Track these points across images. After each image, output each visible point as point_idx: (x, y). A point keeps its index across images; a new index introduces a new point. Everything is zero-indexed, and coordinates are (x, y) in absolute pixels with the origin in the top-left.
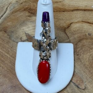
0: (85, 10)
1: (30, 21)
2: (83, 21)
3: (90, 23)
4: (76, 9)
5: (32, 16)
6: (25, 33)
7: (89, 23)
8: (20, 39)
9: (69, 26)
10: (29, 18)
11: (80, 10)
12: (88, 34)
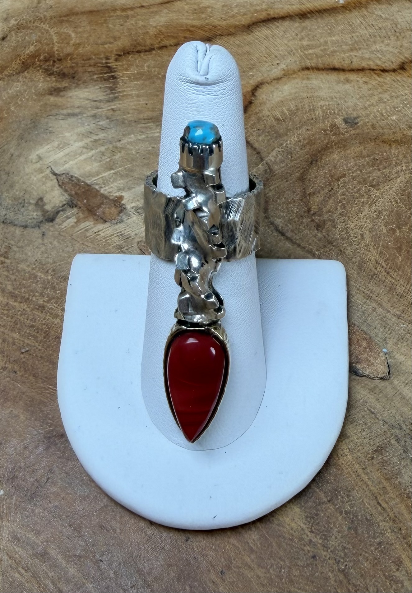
0: (303, 15)
1: (65, 112)
2: (307, 69)
3: (343, 70)
4: (263, 16)
5: (65, 89)
6: (55, 174)
7: (335, 69)
8: (37, 204)
9: (251, 103)
10: (52, 99)
11: (283, 18)
12: (346, 121)
